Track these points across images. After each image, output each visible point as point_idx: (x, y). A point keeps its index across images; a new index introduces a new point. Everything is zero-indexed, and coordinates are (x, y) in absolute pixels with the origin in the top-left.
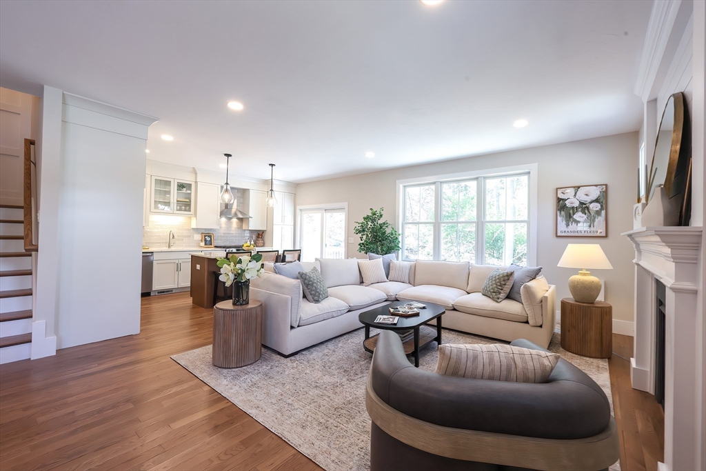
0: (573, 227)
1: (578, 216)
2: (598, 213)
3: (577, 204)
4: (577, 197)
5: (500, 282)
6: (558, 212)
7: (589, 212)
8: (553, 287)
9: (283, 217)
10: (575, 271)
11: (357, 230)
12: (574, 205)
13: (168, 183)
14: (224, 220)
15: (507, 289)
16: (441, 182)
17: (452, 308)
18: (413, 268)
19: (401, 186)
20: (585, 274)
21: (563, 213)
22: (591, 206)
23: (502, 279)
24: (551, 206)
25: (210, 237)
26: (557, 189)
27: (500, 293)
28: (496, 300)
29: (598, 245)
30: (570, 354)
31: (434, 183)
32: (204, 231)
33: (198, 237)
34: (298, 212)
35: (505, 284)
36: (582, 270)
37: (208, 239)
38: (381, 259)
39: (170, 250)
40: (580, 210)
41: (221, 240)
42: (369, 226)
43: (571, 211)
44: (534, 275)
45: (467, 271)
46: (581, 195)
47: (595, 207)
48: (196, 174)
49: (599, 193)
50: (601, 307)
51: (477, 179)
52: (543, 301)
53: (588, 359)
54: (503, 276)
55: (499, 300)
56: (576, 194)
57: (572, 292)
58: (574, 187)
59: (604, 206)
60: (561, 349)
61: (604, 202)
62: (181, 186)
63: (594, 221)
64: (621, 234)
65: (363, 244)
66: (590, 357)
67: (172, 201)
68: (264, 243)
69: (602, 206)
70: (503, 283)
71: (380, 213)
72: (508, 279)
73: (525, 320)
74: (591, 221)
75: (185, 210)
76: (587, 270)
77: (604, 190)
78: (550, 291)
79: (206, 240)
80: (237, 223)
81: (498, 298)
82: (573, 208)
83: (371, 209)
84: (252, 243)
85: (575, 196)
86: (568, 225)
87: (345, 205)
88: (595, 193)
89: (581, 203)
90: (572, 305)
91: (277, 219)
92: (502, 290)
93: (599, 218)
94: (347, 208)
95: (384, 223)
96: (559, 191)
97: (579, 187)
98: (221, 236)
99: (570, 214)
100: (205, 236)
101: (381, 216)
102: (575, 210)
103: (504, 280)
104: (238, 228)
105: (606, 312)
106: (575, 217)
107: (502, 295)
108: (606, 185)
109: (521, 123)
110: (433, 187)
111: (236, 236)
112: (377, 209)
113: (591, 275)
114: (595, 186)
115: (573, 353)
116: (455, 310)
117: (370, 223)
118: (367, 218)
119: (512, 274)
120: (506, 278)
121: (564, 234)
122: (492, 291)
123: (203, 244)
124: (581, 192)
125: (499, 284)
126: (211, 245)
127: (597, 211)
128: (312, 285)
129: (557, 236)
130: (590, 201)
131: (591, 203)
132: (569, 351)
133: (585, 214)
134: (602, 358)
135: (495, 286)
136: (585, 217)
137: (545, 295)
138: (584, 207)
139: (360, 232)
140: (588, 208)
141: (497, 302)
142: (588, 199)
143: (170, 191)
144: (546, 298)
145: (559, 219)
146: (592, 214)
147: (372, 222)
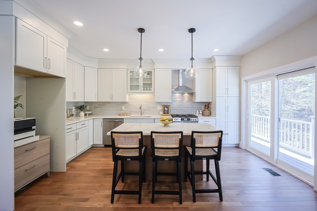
9: (227, 89)
14: (178, 95)
32: (164, 104)
33: (160, 108)
34: (243, 84)
37: (166, 109)
41: (176, 110)
48: (154, 63)
67: (140, 84)
79: (164, 110)
80: (188, 97)
98: (176, 107)
104: (190, 101)
123: (161, 113)
126: (168, 113)
143: (139, 78)
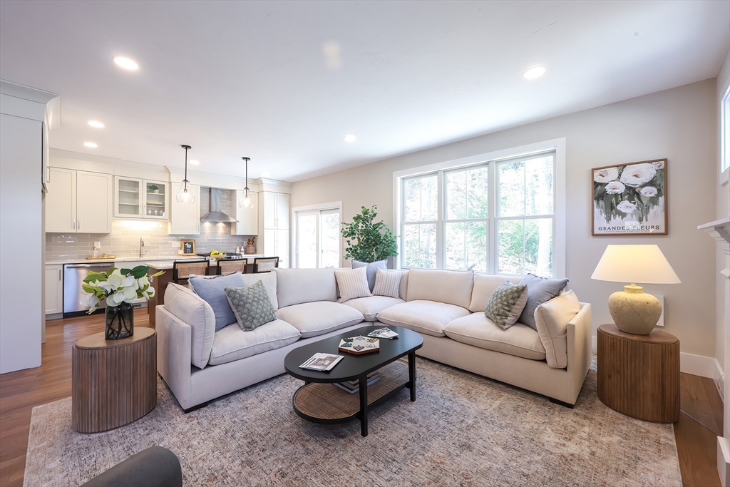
0: (616, 221)
1: (624, 206)
2: (654, 201)
3: (621, 189)
4: (621, 180)
5: (507, 301)
6: (595, 202)
7: (639, 199)
8: (587, 306)
9: (276, 220)
10: (620, 286)
11: (345, 233)
12: (617, 191)
13: (136, 184)
14: (207, 224)
15: (517, 310)
16: (445, 171)
17: (443, 335)
18: (405, 279)
19: (399, 180)
20: (634, 291)
21: (601, 203)
22: (643, 191)
23: (510, 296)
24: (585, 193)
25: (191, 244)
26: (593, 170)
27: (507, 316)
28: (502, 326)
29: (656, 246)
30: (611, 411)
31: (436, 173)
32: (183, 238)
33: (177, 244)
34: (294, 215)
35: (514, 304)
36: (629, 284)
37: (189, 246)
38: (365, 267)
39: (141, 259)
40: (626, 197)
41: (206, 247)
42: (360, 228)
43: (614, 200)
44: (556, 291)
45: (470, 283)
46: (629, 177)
47: (648, 192)
48: (170, 173)
49: (654, 172)
50: (662, 344)
51: (487, 164)
52: (568, 331)
53: (640, 423)
54: (512, 293)
55: (506, 327)
56: (620, 175)
57: (614, 317)
58: (617, 166)
59: (663, 191)
60: (598, 402)
61: (662, 184)
62: (152, 188)
63: (647, 212)
64: (699, 227)
65: (351, 249)
66: (644, 420)
67: (140, 204)
68: (256, 250)
69: (659, 190)
70: (511, 301)
71: (372, 212)
72: (519, 297)
73: (542, 358)
74: (642, 214)
75: (159, 214)
76: (637, 284)
77: (662, 167)
78: (582, 313)
79: (185, 248)
80: (224, 228)
81: (504, 324)
82: (616, 195)
83: (363, 207)
84: (242, 249)
85: (619, 178)
86: (608, 219)
87: (339, 204)
88: (648, 172)
89: (628, 188)
90: (613, 337)
91: (268, 222)
92: (509, 311)
93: (655, 207)
94: (341, 208)
95: (379, 224)
96: (596, 173)
97: (624, 166)
98: (206, 243)
99: (612, 204)
100: (185, 243)
101: (375, 215)
102: (618, 197)
103: (513, 298)
104: (225, 233)
105: (671, 351)
106: (618, 207)
107: (510, 319)
108: (665, 160)
109: (535, 72)
110: (435, 178)
111: (223, 243)
112: (369, 207)
113: (645, 292)
114: (649, 162)
115: (617, 411)
116: (446, 337)
117: (360, 225)
118: (357, 218)
119: (524, 289)
120: (516, 295)
121: (603, 232)
122: (496, 312)
124: (628, 172)
125: (505, 303)
126: (192, 252)
127: (651, 198)
128: (244, 306)
129: (594, 235)
130: (640, 184)
131: (642, 186)
132: (610, 407)
133: (634, 203)
134: (663, 422)
135: (500, 305)
136: (634, 207)
137: (571, 323)
138: (632, 193)
139: (349, 235)
140: (638, 195)
141: (502, 329)
142: (639, 182)
143: (138, 194)
144: (573, 327)
145: (597, 211)
146: (645, 202)
147: (363, 223)
